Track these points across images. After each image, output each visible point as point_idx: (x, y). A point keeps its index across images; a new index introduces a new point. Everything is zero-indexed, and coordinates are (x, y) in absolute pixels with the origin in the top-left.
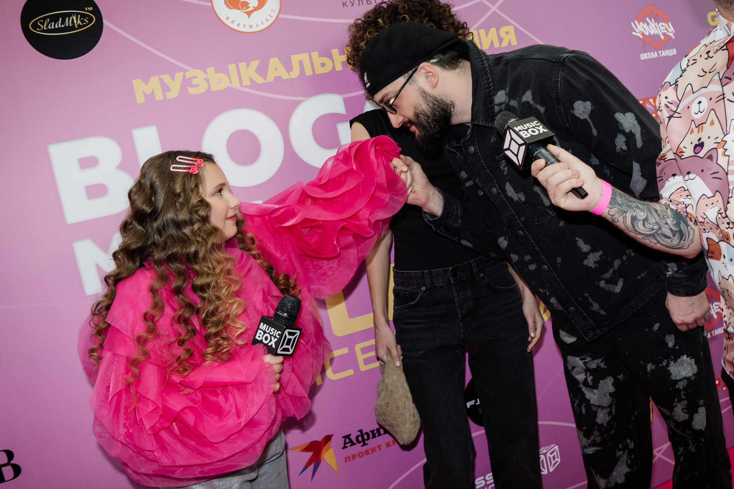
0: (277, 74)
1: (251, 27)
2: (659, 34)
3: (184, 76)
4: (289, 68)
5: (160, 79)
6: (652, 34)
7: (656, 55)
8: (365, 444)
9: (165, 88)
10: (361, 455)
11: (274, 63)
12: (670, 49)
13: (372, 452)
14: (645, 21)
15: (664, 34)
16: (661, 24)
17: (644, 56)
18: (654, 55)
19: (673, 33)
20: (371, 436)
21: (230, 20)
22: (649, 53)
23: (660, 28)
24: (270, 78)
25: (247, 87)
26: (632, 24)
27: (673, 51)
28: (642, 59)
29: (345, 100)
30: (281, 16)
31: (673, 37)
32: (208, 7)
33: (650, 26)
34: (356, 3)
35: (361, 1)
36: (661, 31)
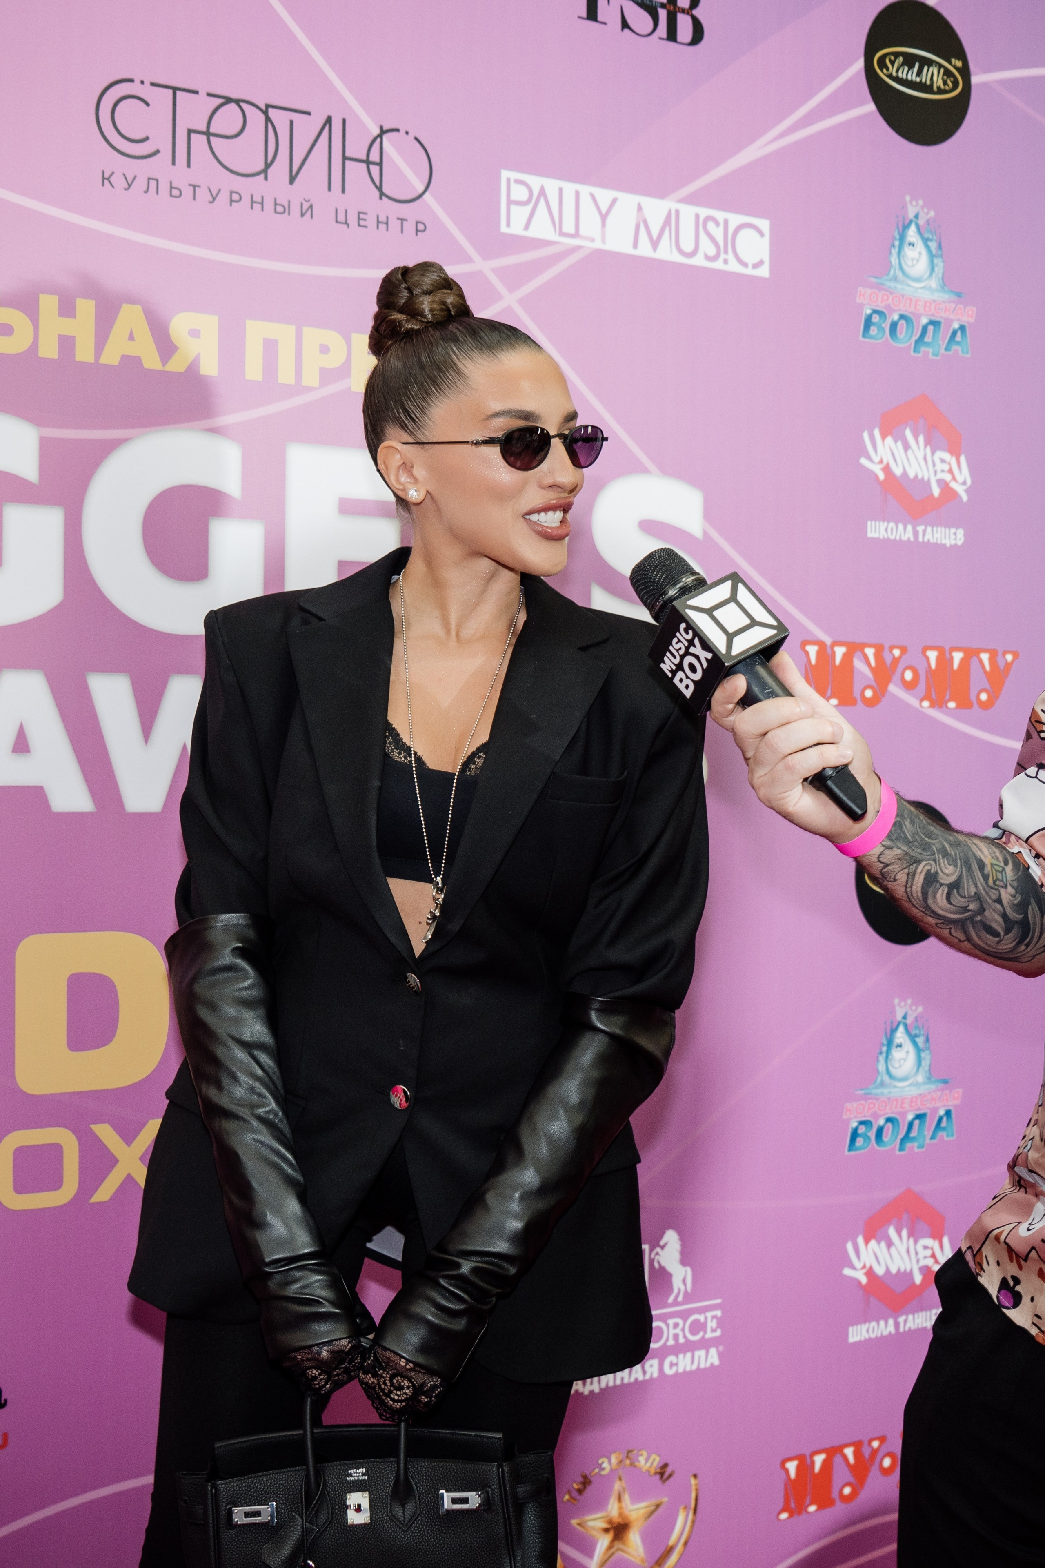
2: (929, 480)
6: (911, 475)
7: (909, 535)
12: (948, 525)
14: (900, 437)
15: (942, 483)
16: (940, 454)
17: (877, 530)
18: (903, 533)
19: (965, 487)
22: (892, 525)
23: (934, 465)
26: (866, 435)
27: (955, 534)
28: (869, 535)
29: (44, 444)
31: (965, 498)
33: (910, 452)
34: (140, 184)
35: (153, 184)
36: (936, 472)
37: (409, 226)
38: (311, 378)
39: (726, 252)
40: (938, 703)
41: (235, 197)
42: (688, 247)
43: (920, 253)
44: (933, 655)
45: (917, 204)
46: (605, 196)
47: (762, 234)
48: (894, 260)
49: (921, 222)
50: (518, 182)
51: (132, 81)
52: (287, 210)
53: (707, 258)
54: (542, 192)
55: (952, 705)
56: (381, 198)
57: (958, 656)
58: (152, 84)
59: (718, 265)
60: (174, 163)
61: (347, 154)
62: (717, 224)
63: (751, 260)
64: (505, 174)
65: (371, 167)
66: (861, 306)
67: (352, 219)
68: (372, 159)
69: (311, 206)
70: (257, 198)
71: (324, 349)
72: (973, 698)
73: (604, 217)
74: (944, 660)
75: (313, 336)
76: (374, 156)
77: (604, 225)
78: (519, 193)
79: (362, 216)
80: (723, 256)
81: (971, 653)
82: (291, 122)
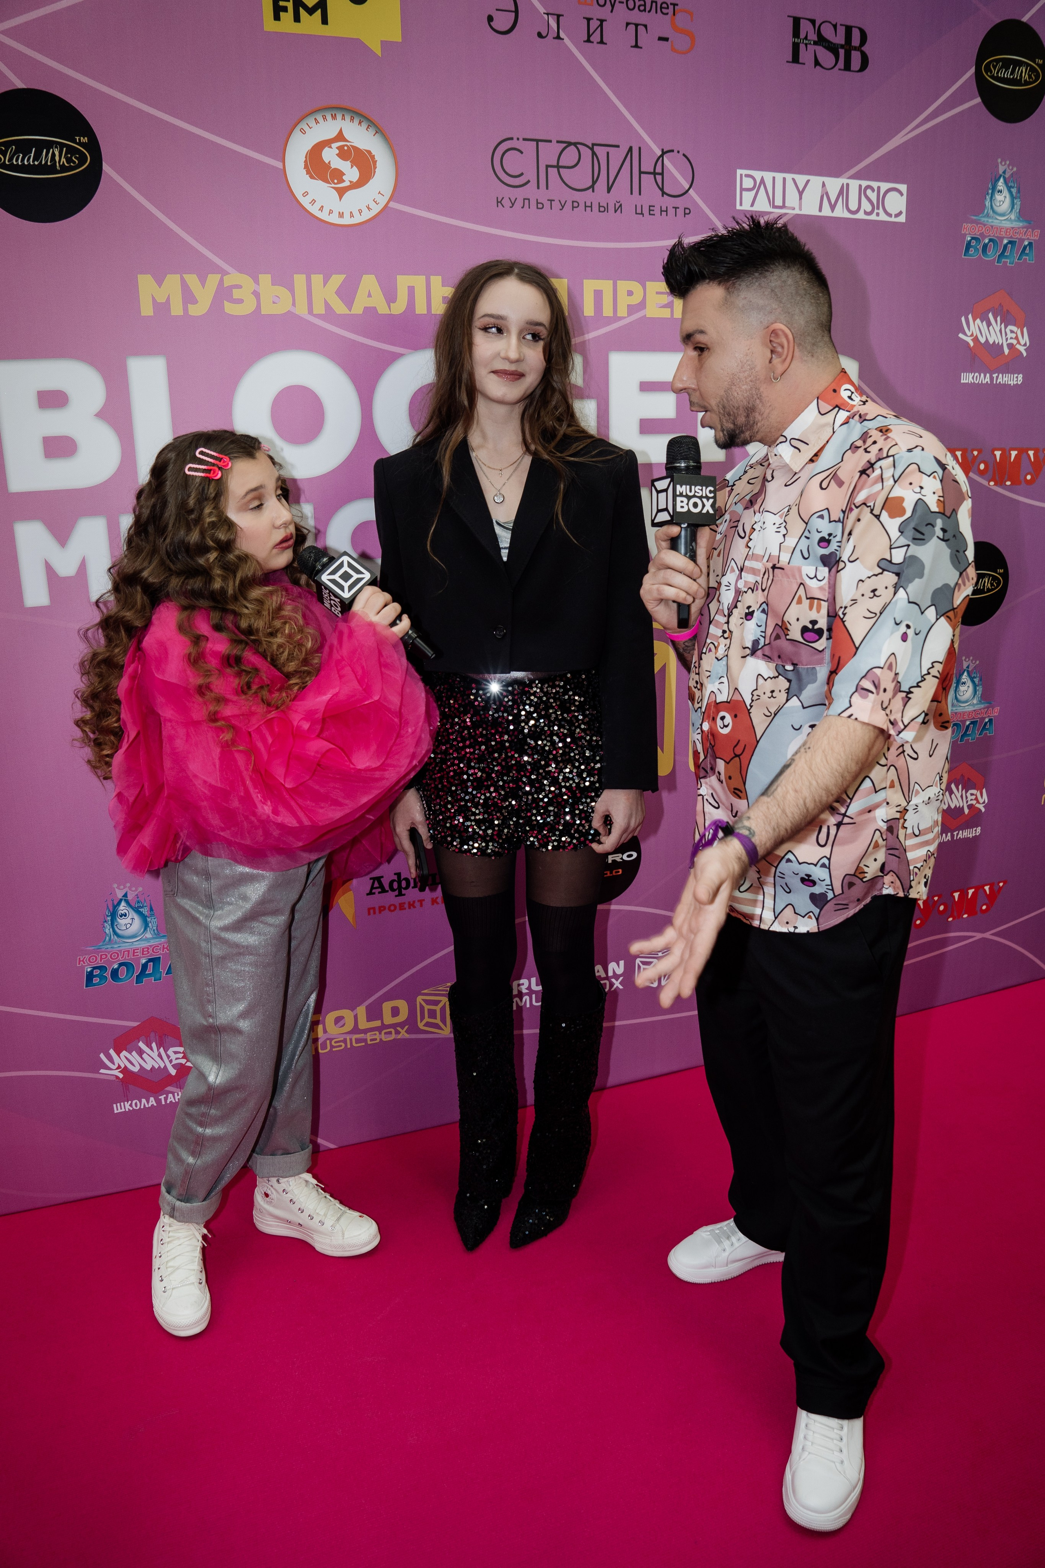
0: (370, 303)
1: (341, 215)
2: (1003, 344)
3: (221, 281)
4: (390, 297)
5: (183, 281)
6: (991, 342)
7: (988, 379)
8: (400, 894)
9: (189, 297)
10: (392, 908)
11: (369, 283)
13: (409, 908)
14: (984, 318)
15: (1011, 346)
16: (1010, 327)
17: (967, 378)
19: (1025, 348)
20: (412, 884)
21: (309, 198)
22: (977, 374)
23: (1006, 334)
24: (358, 308)
25: (318, 316)
26: (963, 319)
27: (1017, 377)
28: (962, 382)
30: (392, 205)
31: (1025, 354)
32: (277, 168)
33: (991, 328)
34: (519, 203)
35: (527, 201)
36: (1007, 339)
37: (680, 212)
38: (622, 311)
39: (878, 208)
40: (1000, 483)
41: (575, 204)
42: (853, 206)
43: (1005, 197)
44: (998, 454)
45: (1005, 164)
46: (801, 179)
47: (902, 194)
48: (988, 203)
49: (1007, 176)
50: (747, 176)
51: (512, 139)
52: (606, 209)
53: (866, 213)
54: (762, 181)
55: (1008, 483)
56: (663, 196)
57: (1014, 453)
58: (524, 139)
59: (873, 217)
60: (538, 188)
61: (642, 170)
62: (873, 190)
63: (893, 212)
64: (739, 172)
65: (657, 176)
66: (965, 235)
67: (646, 211)
68: (657, 171)
69: (621, 205)
70: (588, 204)
71: (630, 293)
72: (1022, 478)
73: (801, 193)
74: (1005, 455)
75: (624, 286)
76: (659, 170)
77: (801, 198)
78: (748, 183)
79: (651, 208)
80: (876, 211)
81: (1022, 451)
82: (608, 153)
